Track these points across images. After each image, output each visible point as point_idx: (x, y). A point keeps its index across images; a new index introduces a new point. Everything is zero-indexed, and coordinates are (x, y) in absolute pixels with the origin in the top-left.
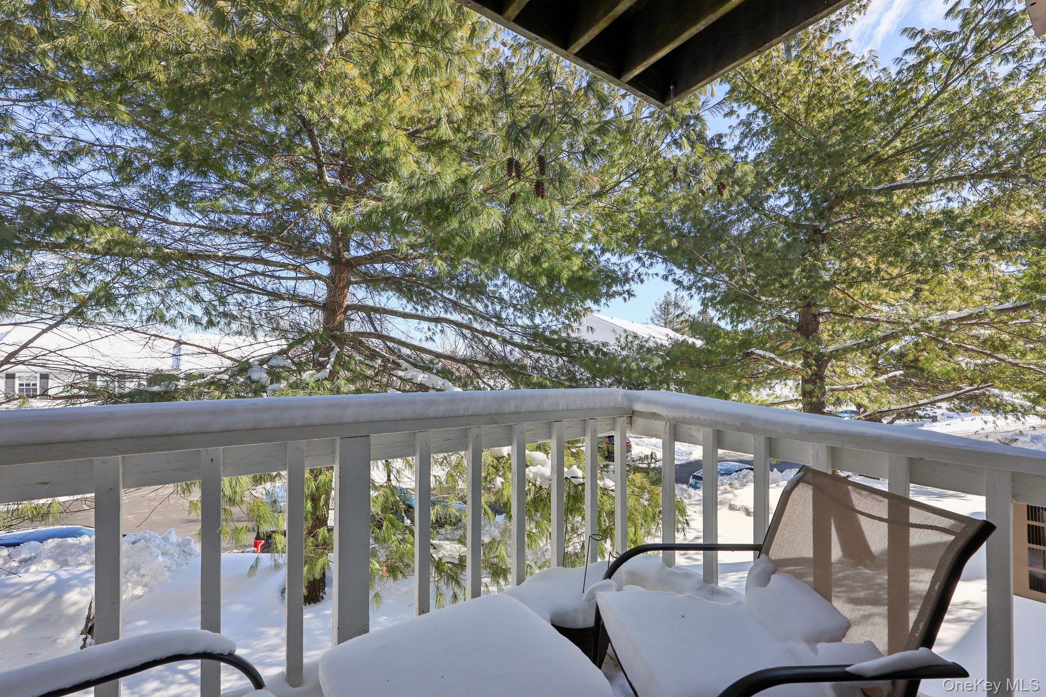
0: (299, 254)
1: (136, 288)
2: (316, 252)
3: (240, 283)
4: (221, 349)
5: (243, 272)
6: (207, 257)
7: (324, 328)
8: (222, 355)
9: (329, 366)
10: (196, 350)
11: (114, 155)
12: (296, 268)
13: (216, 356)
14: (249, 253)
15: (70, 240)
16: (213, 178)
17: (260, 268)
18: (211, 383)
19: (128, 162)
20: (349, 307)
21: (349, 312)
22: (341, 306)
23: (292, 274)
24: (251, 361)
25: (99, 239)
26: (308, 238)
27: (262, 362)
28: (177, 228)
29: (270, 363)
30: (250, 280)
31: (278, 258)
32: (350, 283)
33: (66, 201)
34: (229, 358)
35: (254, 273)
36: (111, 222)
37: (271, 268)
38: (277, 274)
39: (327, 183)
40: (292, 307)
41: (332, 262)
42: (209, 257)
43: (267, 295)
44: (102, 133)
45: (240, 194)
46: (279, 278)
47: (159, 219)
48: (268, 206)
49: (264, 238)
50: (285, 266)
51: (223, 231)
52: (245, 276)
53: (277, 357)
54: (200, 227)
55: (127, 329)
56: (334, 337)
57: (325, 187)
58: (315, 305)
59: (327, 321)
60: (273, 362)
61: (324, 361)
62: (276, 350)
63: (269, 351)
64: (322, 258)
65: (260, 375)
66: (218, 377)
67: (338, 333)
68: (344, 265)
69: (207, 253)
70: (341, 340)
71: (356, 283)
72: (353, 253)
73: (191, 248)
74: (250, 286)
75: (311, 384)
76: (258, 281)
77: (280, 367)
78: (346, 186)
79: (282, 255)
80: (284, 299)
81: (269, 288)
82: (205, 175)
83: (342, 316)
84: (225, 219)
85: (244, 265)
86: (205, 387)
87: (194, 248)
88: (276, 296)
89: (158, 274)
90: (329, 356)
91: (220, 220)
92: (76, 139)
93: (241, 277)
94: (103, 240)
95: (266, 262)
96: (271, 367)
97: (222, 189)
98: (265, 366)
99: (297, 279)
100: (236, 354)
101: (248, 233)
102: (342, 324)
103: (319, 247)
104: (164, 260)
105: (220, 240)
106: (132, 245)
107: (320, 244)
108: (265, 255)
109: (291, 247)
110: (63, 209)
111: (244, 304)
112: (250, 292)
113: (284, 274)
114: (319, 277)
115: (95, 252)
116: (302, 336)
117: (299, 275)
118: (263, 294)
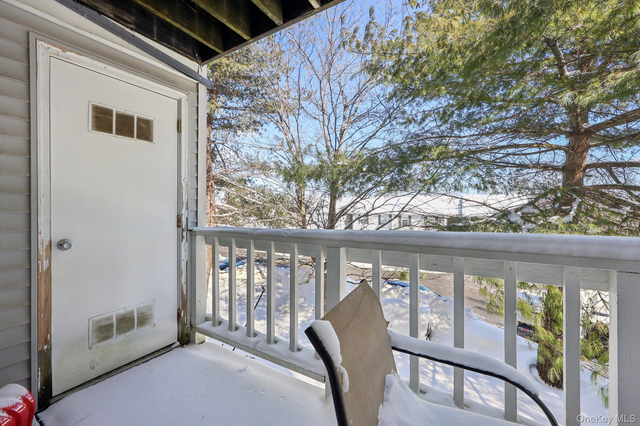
0: (540, 136)
1: (449, 174)
2: (555, 130)
3: (499, 162)
4: (488, 202)
5: (500, 156)
6: (482, 151)
7: (564, 184)
8: (489, 206)
9: (572, 213)
10: (476, 204)
11: (439, 112)
12: (539, 145)
13: (485, 206)
14: (505, 143)
15: (425, 156)
16: (485, 105)
17: (511, 150)
18: (487, 223)
19: (445, 113)
20: (588, 166)
21: (587, 170)
22: (580, 166)
23: (537, 150)
24: (509, 209)
25: (435, 154)
26: (547, 123)
27: (517, 210)
28: (465, 139)
29: (524, 210)
30: (505, 159)
31: (525, 141)
32: (590, 147)
33: (421, 140)
34: (493, 208)
35: (508, 155)
36: (438, 145)
37: (520, 149)
38: (524, 152)
39: (567, 78)
40: (537, 172)
41: (569, 135)
42: (482, 150)
43: (516, 167)
44: (432, 104)
45: (501, 108)
46: (525, 154)
47: (457, 137)
48: (516, 110)
49: (515, 131)
50: (531, 146)
51: (487, 134)
52: (501, 157)
53: (528, 207)
54: (476, 135)
55: (443, 195)
56: (574, 191)
57: (565, 81)
58: (555, 169)
59: (566, 180)
60: (525, 210)
61: (567, 209)
62: (526, 202)
63: (521, 203)
64: (560, 133)
65: (516, 218)
66: (490, 219)
67: (577, 187)
68: (583, 134)
69: (482, 149)
70: (582, 192)
71: (596, 146)
72: (591, 123)
73: (473, 148)
74: (506, 163)
75: (560, 225)
76: (510, 159)
77: (530, 213)
78: (585, 73)
79: (528, 138)
80: (529, 168)
81: (517, 162)
82: (479, 105)
83: (581, 174)
84: (488, 127)
85: (502, 151)
86: (483, 224)
87: (474, 148)
88: (522, 166)
89: (458, 165)
90: (571, 205)
91: (486, 128)
92: (424, 111)
93: (500, 158)
94: (436, 154)
95: (517, 146)
96: (523, 213)
97: (491, 109)
98: (519, 213)
99: (540, 152)
100: (497, 206)
101: (504, 131)
102: (581, 180)
103: (557, 126)
104: (460, 157)
105: (486, 140)
106: (447, 153)
107: (558, 124)
108: (517, 141)
109: (535, 132)
110: (421, 144)
111: (500, 175)
112: (505, 167)
113: (528, 151)
114: (559, 148)
115: (433, 160)
116: (546, 191)
117: (541, 150)
118: (514, 167)
